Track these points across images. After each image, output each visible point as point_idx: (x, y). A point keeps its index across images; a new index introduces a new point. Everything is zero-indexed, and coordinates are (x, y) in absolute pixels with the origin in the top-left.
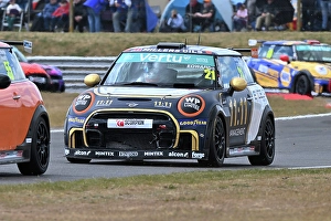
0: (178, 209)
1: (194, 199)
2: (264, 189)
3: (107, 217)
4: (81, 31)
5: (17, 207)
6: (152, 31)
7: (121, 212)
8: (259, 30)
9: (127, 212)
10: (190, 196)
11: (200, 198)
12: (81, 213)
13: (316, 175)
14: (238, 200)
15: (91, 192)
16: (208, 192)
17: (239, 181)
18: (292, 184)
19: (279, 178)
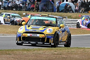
0: (56, 57)
1: (60, 54)
2: (78, 52)
3: (39, 58)
4: (37, 11)
5: (17, 55)
6: (55, 12)
7: (42, 57)
9: (44, 57)
11: (62, 54)
12: (32, 57)
14: (72, 55)
15: (35, 52)
16: (64, 53)
17: (72, 50)
18: (85, 51)
19: (82, 50)
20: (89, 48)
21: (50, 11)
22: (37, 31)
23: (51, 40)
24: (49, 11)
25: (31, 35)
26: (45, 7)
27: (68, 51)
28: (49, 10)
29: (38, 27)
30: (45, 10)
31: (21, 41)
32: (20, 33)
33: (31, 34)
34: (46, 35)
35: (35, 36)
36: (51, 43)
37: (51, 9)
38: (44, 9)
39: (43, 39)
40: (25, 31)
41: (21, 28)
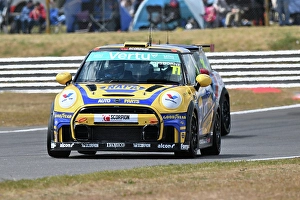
1: (150, 193)
2: (221, 181)
8: (229, 26)
10: (147, 190)
11: (157, 192)
13: (273, 166)
14: (193, 193)
15: (52, 189)
16: (166, 186)
17: (198, 173)
18: (248, 176)
19: (236, 170)
20: (261, 162)
21: (108, 29)
22: (129, 102)
23: (180, 131)
24: (103, 27)
25: (108, 119)
26: (86, 13)
27: (180, 180)
28: (101, 23)
29: (128, 88)
30: (87, 23)
31: (73, 140)
32: (67, 114)
33: (107, 115)
34: (160, 116)
35: (123, 121)
36: (178, 145)
37: (110, 21)
38: (84, 20)
39: (151, 132)
40: (82, 105)
41: (65, 96)
